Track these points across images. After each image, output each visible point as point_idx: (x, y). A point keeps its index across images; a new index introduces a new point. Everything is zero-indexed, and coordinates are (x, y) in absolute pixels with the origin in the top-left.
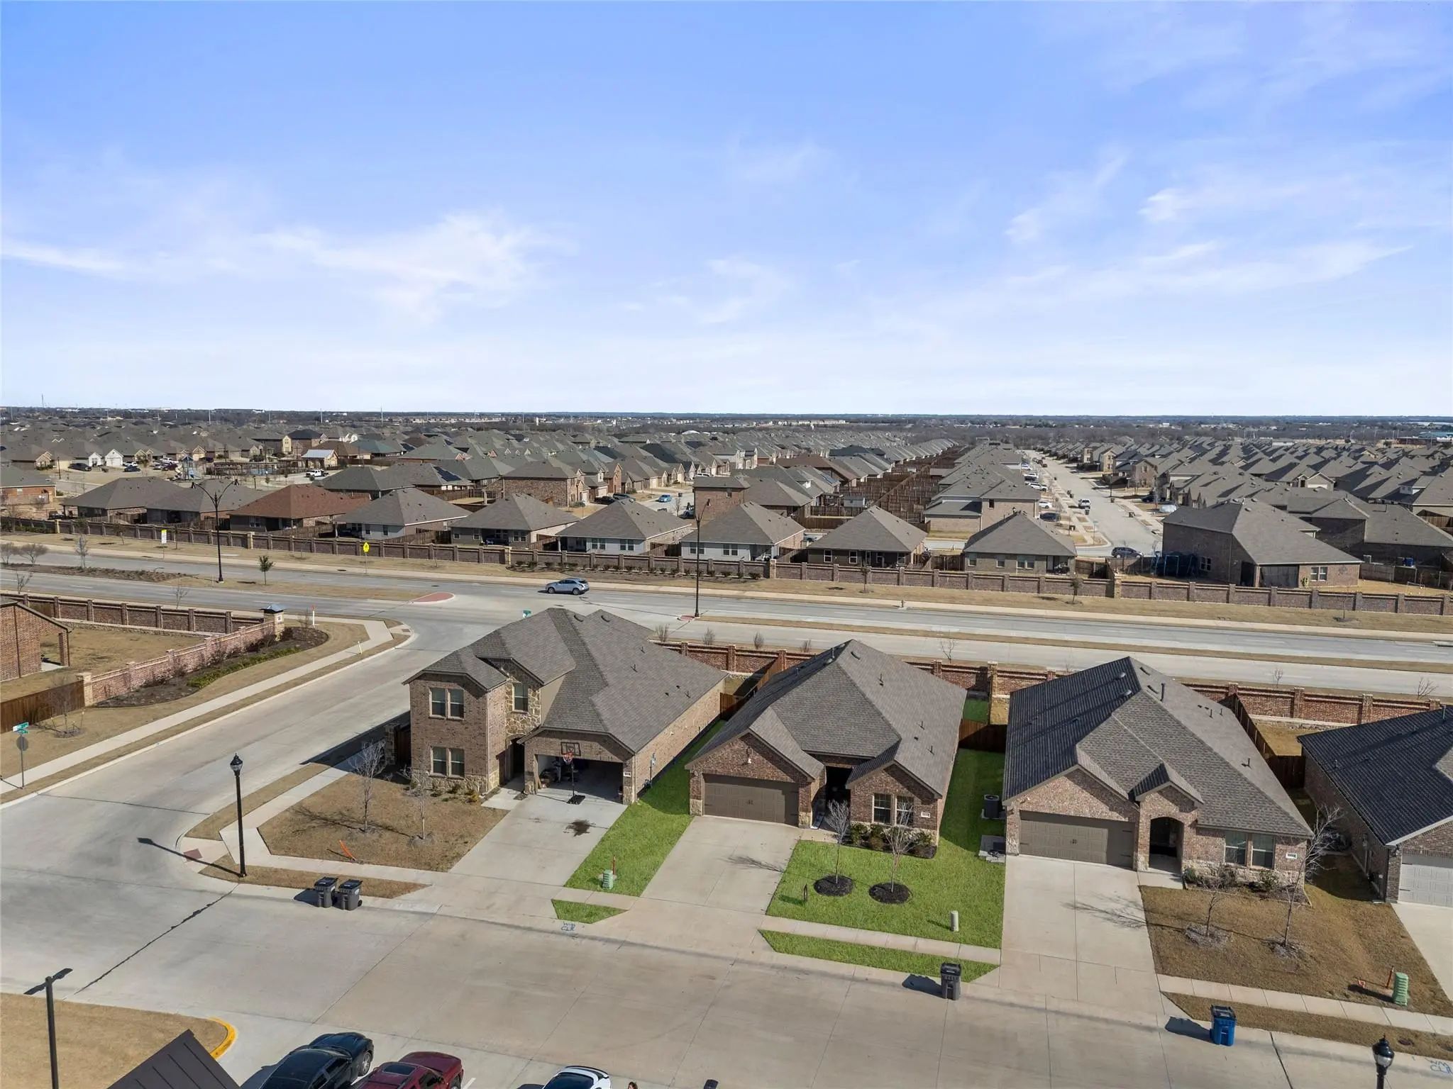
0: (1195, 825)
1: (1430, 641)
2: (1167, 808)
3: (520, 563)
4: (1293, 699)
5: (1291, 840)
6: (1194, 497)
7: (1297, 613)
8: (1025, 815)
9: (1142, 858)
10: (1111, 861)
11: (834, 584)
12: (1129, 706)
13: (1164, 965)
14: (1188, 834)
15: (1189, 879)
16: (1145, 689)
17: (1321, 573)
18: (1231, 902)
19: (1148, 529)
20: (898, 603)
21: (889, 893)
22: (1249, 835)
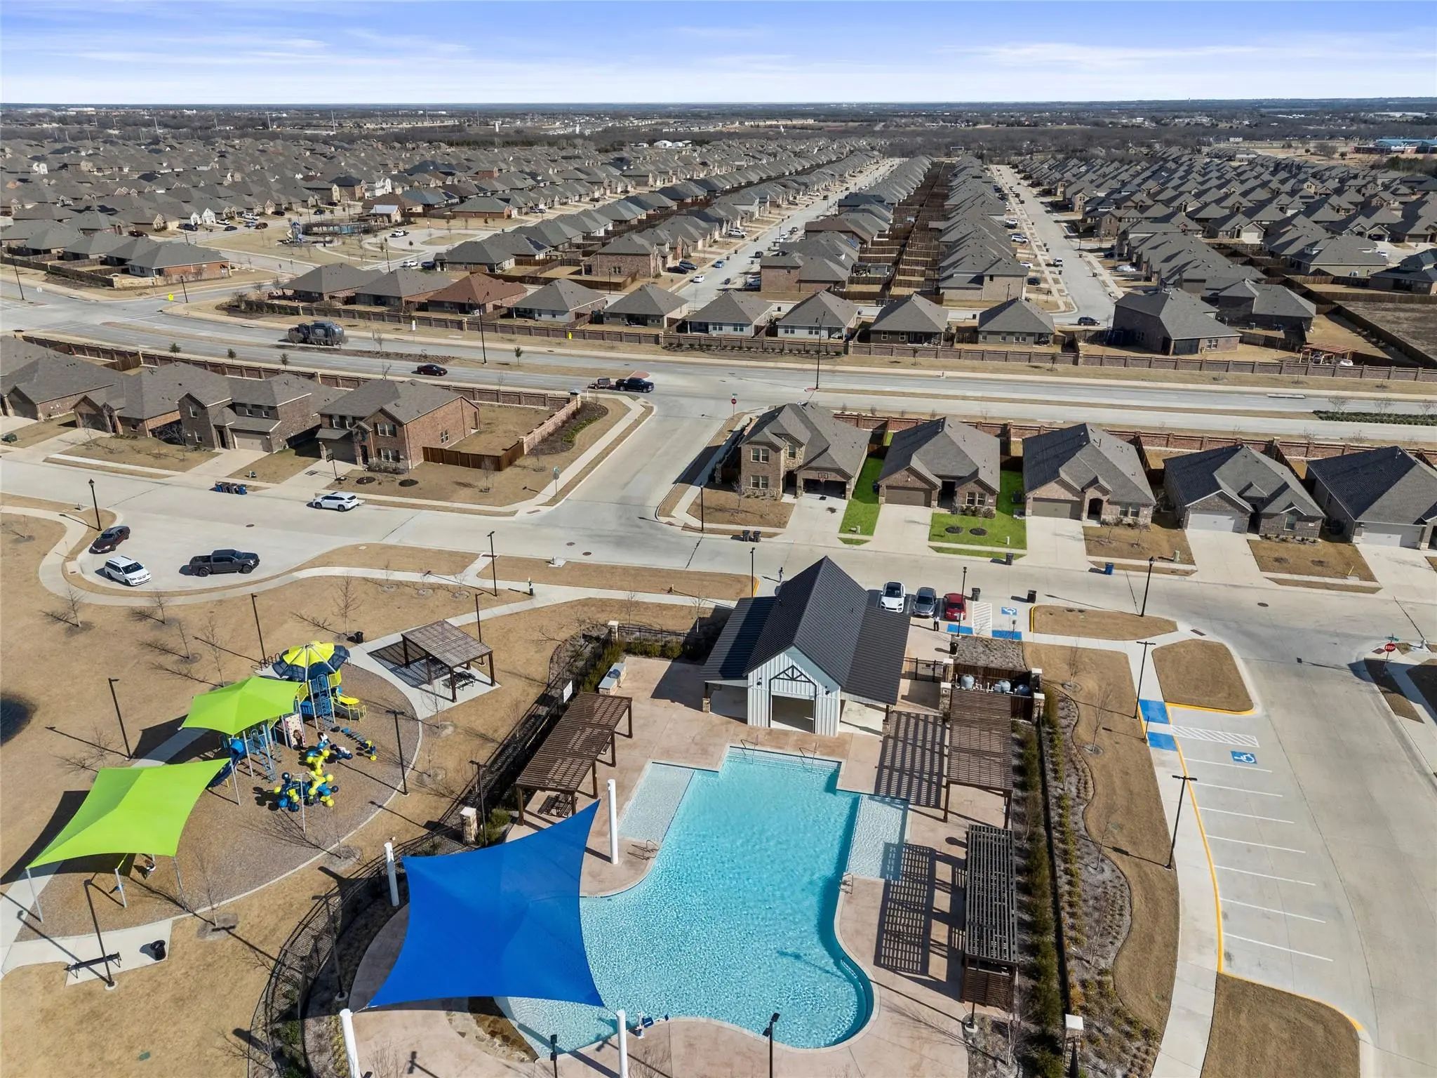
0: (1108, 501)
1: (1265, 394)
2: (1097, 495)
3: (671, 344)
4: (1169, 438)
5: (1146, 506)
6: (1145, 259)
7: (1190, 374)
8: (1035, 499)
9: (1085, 515)
10: (1072, 517)
11: (893, 358)
12: (1084, 450)
13: (1089, 552)
14: (1105, 505)
15: (1104, 523)
16: (1092, 441)
17: (1214, 343)
18: (1118, 531)
19: (1105, 291)
20: (940, 373)
21: (978, 532)
22: (1130, 504)
